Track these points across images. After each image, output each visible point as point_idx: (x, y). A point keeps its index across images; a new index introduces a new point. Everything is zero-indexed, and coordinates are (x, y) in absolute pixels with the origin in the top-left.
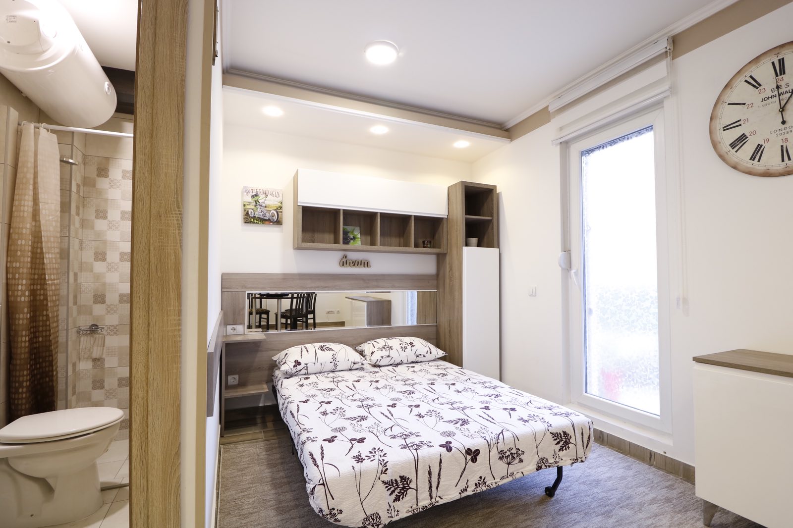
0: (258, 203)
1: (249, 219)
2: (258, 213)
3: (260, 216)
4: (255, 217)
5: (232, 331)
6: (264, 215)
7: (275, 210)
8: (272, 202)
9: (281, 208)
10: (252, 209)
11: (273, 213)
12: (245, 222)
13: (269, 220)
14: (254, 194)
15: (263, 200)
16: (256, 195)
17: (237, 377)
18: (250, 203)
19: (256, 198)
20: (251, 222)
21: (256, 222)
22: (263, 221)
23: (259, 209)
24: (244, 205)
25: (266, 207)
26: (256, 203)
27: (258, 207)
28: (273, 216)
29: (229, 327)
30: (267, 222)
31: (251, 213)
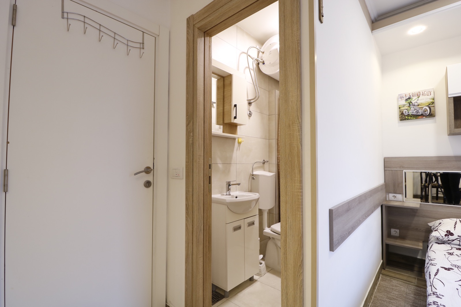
0: (411, 104)
1: (404, 117)
2: (412, 111)
3: (413, 114)
4: (409, 115)
5: (393, 198)
6: (417, 112)
7: (428, 106)
8: (424, 100)
9: (433, 103)
10: (407, 109)
11: (426, 109)
12: (401, 120)
13: (422, 115)
14: (407, 98)
15: (416, 101)
16: (409, 98)
17: (398, 231)
18: (404, 105)
19: (409, 101)
20: (405, 119)
21: (410, 118)
22: (416, 116)
23: (412, 109)
24: (400, 108)
25: (418, 105)
26: (410, 104)
27: (412, 106)
28: (425, 111)
29: (391, 196)
30: (420, 117)
31: (406, 112)
